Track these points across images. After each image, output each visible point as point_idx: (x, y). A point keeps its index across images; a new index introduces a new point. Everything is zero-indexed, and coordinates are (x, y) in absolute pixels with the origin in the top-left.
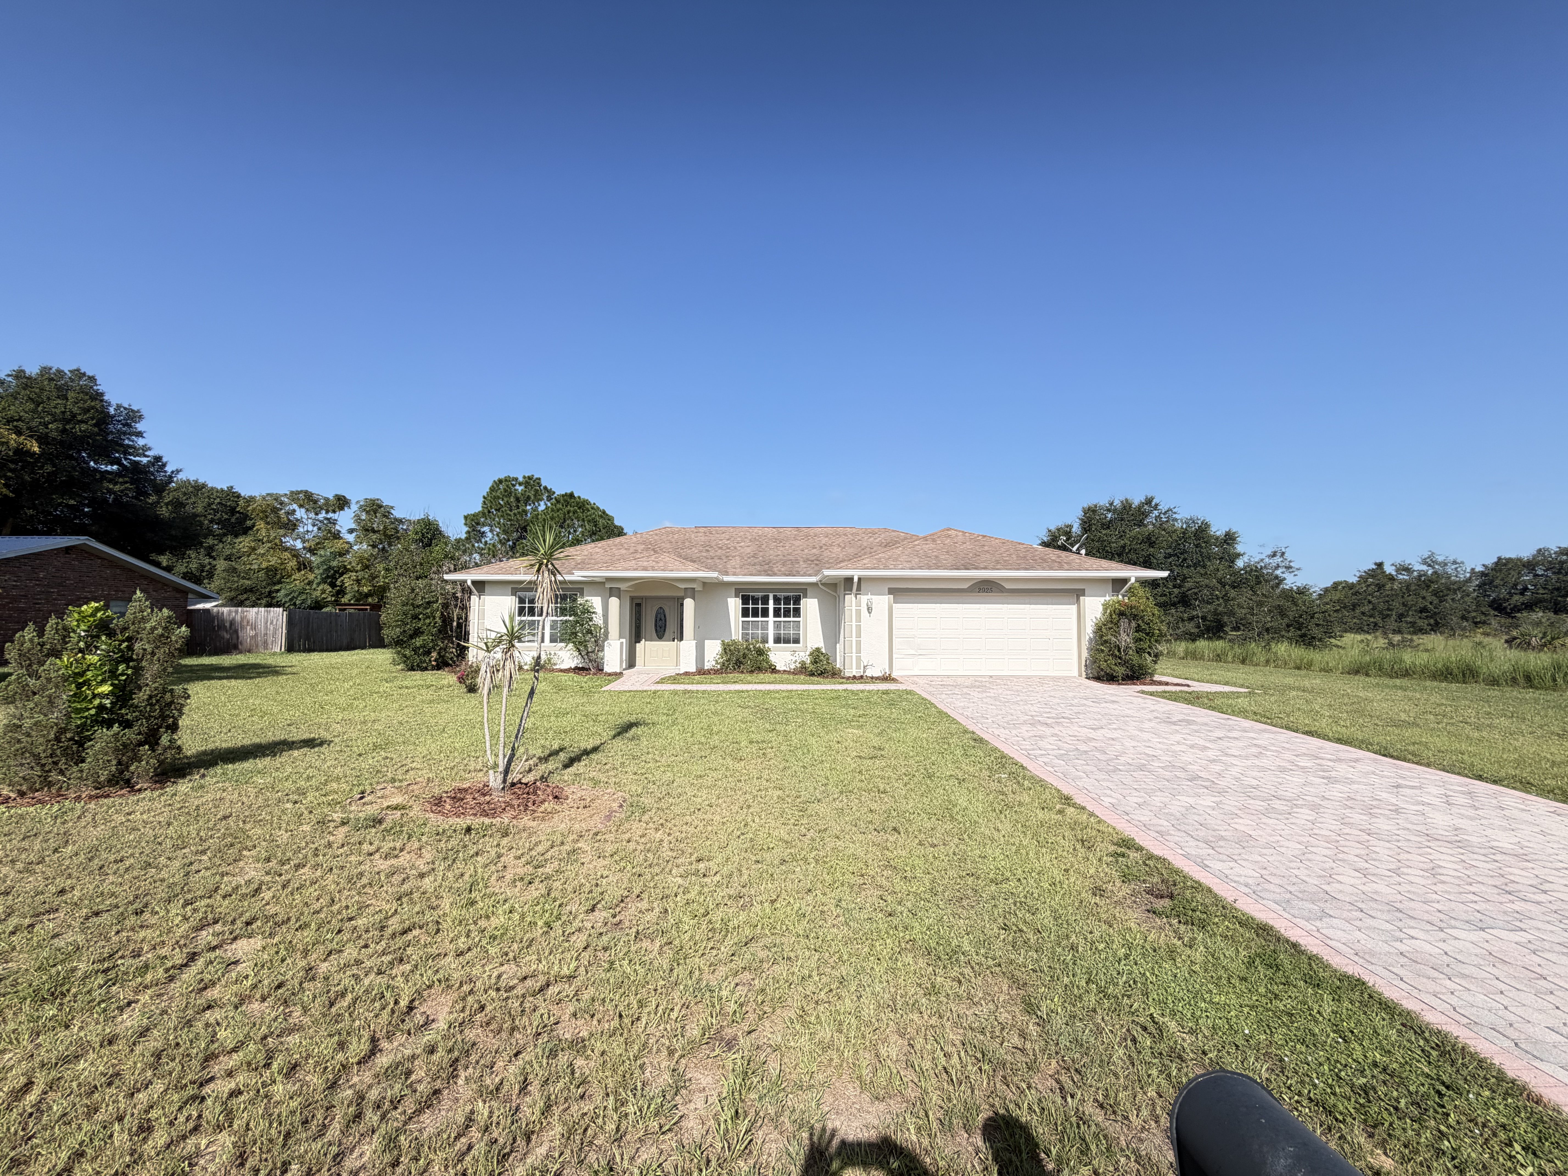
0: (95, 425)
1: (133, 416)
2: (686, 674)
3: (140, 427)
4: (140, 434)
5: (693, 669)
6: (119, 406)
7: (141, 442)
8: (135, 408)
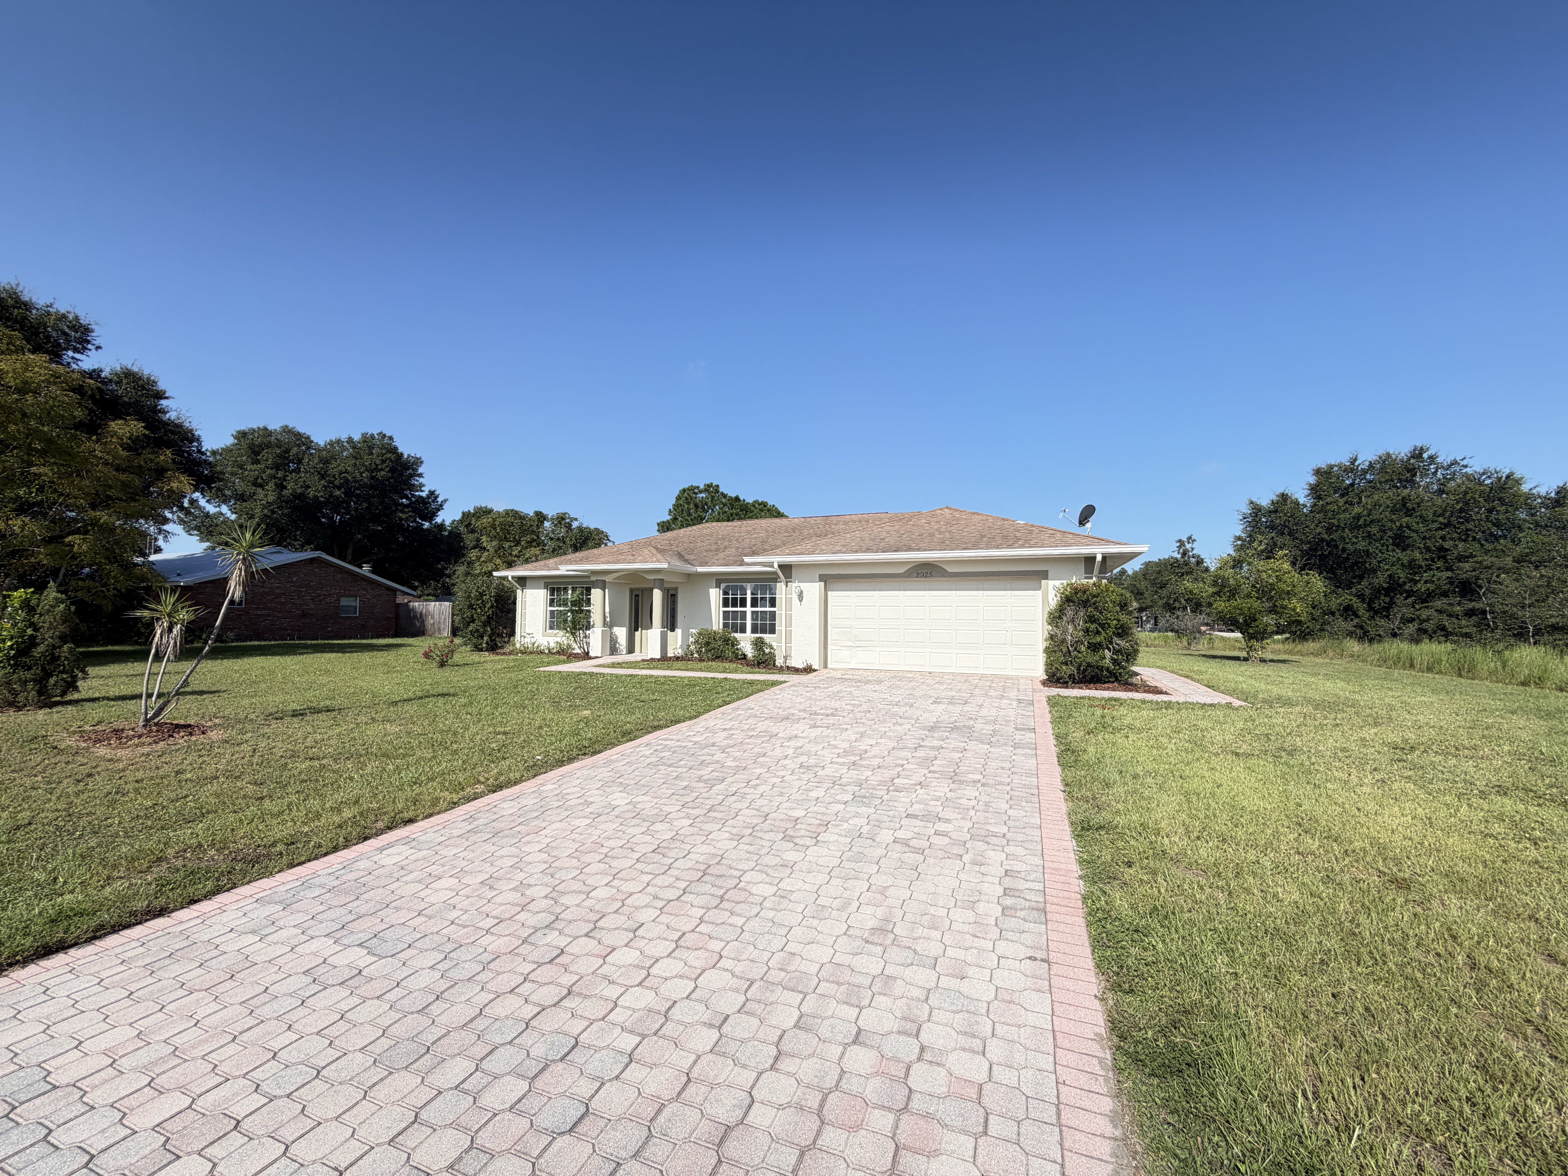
0: (389, 472)
1: (418, 462)
2: (652, 660)
3: (420, 470)
4: (420, 475)
5: (658, 656)
6: (409, 456)
7: (421, 480)
8: (418, 456)
